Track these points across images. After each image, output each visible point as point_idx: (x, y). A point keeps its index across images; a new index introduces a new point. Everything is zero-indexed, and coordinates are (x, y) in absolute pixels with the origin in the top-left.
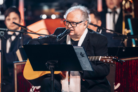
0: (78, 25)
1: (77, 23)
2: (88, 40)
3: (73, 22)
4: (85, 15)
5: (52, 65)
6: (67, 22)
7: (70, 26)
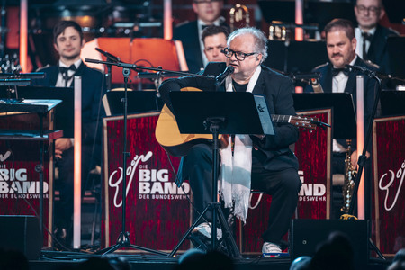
0: (247, 58)
1: (246, 55)
2: (263, 85)
3: (240, 53)
4: (259, 43)
5: (214, 124)
6: (230, 50)
7: (234, 58)
